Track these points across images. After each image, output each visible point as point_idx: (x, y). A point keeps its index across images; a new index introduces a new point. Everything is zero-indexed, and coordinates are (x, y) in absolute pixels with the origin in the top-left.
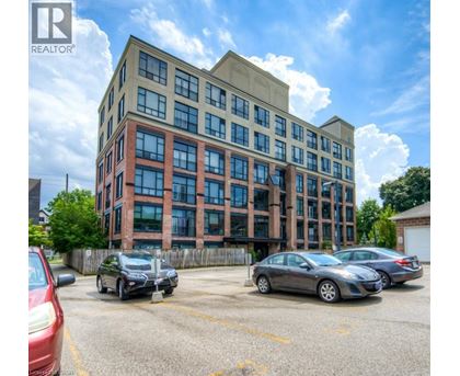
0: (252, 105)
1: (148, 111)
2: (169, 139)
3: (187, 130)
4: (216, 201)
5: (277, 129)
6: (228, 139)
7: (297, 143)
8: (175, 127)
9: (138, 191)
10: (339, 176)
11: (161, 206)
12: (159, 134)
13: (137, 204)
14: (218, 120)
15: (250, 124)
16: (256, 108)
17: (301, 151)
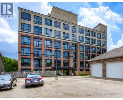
0: (62, 23)
1: (25, 30)
2: (32, 38)
3: (39, 34)
4: (49, 56)
5: (73, 30)
6: (53, 36)
7: (81, 35)
8: (34, 34)
9: (22, 54)
10: (100, 45)
11: (30, 59)
12: (29, 37)
13: (22, 58)
14: (50, 30)
15: (62, 30)
16: (64, 24)
17: (83, 37)
